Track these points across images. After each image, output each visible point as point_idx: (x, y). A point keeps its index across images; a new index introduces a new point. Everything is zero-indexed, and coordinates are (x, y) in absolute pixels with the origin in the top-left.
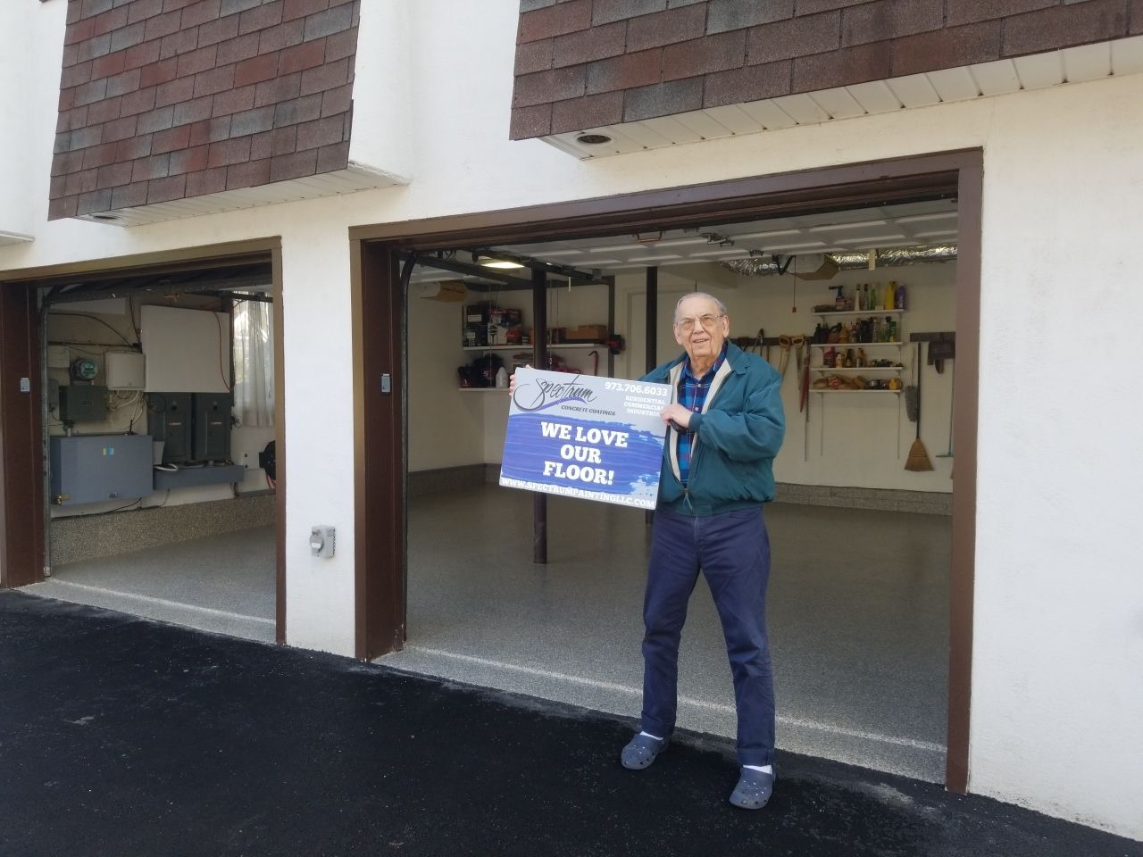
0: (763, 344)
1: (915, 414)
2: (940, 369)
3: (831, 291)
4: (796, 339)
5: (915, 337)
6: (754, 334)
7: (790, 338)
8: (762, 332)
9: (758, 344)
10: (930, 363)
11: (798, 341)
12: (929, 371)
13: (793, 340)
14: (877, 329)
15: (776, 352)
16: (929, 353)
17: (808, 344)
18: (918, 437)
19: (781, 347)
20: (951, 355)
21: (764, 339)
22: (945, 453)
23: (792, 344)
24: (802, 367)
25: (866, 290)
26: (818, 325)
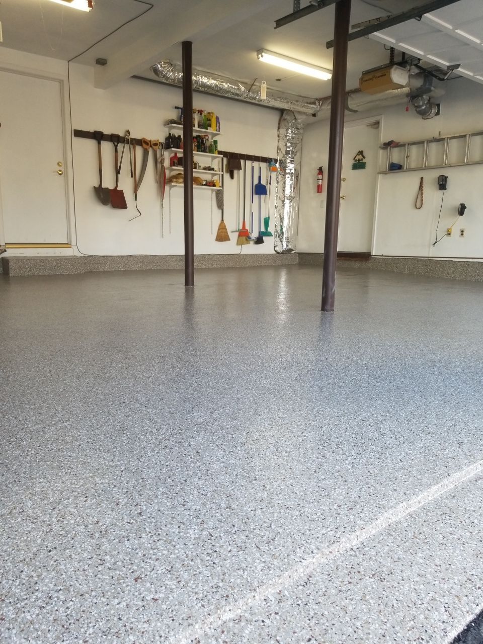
0: (132, 144)
1: (220, 205)
2: (232, 177)
3: (177, 110)
4: (154, 143)
5: (220, 153)
6: (122, 134)
7: (150, 141)
8: (128, 132)
9: (128, 143)
10: (227, 172)
11: (156, 144)
12: (227, 176)
13: (152, 143)
14: (207, 144)
15: (139, 151)
16: (226, 165)
17: (162, 148)
18: (223, 220)
19: (143, 147)
20: (240, 168)
21: (131, 138)
22: (235, 230)
23: (151, 146)
24: (159, 166)
25: (201, 114)
26: (170, 134)
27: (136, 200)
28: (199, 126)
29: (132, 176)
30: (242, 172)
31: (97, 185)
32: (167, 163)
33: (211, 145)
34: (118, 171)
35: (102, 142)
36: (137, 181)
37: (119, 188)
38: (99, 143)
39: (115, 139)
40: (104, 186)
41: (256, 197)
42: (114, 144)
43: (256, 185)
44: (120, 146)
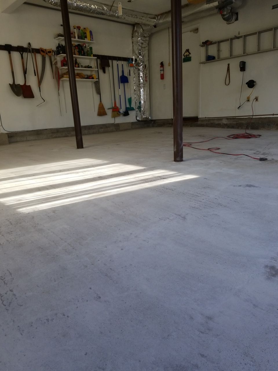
0: (33, 52)
1: (99, 92)
2: (104, 72)
4: (49, 51)
5: (94, 56)
6: (25, 45)
7: (46, 50)
8: (29, 44)
9: (30, 52)
10: (101, 69)
12: (101, 72)
13: (47, 51)
14: (85, 50)
15: (39, 57)
16: (100, 64)
17: (55, 54)
18: (101, 101)
19: (41, 54)
20: (109, 66)
21: (32, 49)
22: (109, 107)
23: (47, 54)
24: (54, 67)
25: (79, 29)
26: (59, 44)
27: (40, 92)
28: (79, 38)
29: (35, 75)
30: (110, 68)
31: (11, 83)
32: (59, 64)
33: (88, 50)
34: (25, 72)
35: (11, 52)
36: (40, 78)
37: (27, 84)
38: (10, 53)
39: (21, 49)
40: (16, 83)
41: (122, 85)
42: (21, 53)
43: (121, 77)
44: (25, 54)
